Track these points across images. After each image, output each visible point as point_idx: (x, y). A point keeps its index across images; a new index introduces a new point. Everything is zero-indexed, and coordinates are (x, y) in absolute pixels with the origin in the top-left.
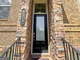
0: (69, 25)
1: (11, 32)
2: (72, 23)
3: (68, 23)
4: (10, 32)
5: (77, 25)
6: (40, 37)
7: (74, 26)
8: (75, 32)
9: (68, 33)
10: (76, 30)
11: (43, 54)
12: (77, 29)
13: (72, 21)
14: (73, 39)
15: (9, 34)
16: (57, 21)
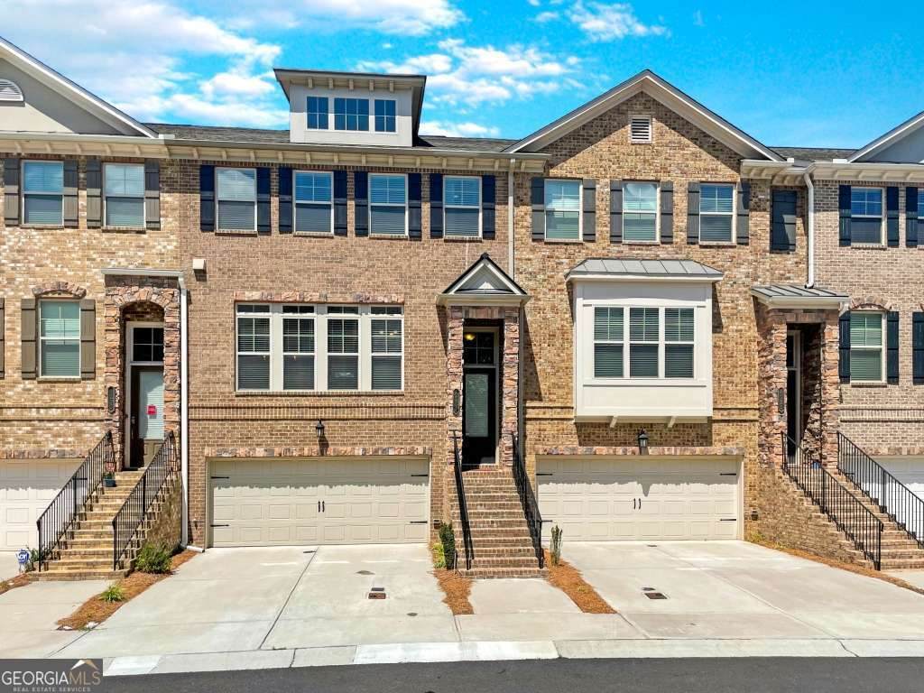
0: (542, 404)
1: (416, 419)
2: (551, 400)
3: (541, 400)
4: (413, 419)
5: (559, 405)
6: (480, 430)
7: (551, 408)
8: (552, 419)
9: (538, 422)
10: (555, 416)
11: (481, 465)
12: (559, 413)
13: (552, 397)
14: (546, 433)
15: (412, 423)
16: (507, 408)
